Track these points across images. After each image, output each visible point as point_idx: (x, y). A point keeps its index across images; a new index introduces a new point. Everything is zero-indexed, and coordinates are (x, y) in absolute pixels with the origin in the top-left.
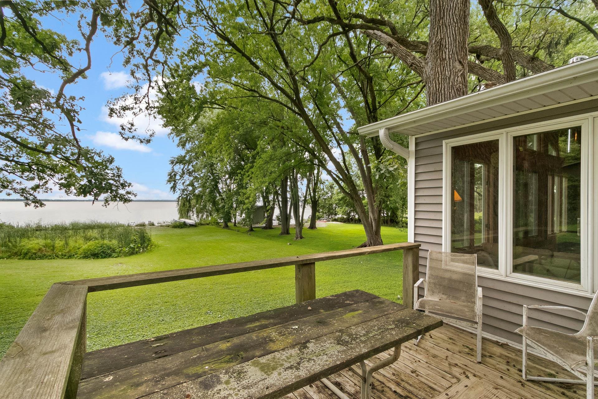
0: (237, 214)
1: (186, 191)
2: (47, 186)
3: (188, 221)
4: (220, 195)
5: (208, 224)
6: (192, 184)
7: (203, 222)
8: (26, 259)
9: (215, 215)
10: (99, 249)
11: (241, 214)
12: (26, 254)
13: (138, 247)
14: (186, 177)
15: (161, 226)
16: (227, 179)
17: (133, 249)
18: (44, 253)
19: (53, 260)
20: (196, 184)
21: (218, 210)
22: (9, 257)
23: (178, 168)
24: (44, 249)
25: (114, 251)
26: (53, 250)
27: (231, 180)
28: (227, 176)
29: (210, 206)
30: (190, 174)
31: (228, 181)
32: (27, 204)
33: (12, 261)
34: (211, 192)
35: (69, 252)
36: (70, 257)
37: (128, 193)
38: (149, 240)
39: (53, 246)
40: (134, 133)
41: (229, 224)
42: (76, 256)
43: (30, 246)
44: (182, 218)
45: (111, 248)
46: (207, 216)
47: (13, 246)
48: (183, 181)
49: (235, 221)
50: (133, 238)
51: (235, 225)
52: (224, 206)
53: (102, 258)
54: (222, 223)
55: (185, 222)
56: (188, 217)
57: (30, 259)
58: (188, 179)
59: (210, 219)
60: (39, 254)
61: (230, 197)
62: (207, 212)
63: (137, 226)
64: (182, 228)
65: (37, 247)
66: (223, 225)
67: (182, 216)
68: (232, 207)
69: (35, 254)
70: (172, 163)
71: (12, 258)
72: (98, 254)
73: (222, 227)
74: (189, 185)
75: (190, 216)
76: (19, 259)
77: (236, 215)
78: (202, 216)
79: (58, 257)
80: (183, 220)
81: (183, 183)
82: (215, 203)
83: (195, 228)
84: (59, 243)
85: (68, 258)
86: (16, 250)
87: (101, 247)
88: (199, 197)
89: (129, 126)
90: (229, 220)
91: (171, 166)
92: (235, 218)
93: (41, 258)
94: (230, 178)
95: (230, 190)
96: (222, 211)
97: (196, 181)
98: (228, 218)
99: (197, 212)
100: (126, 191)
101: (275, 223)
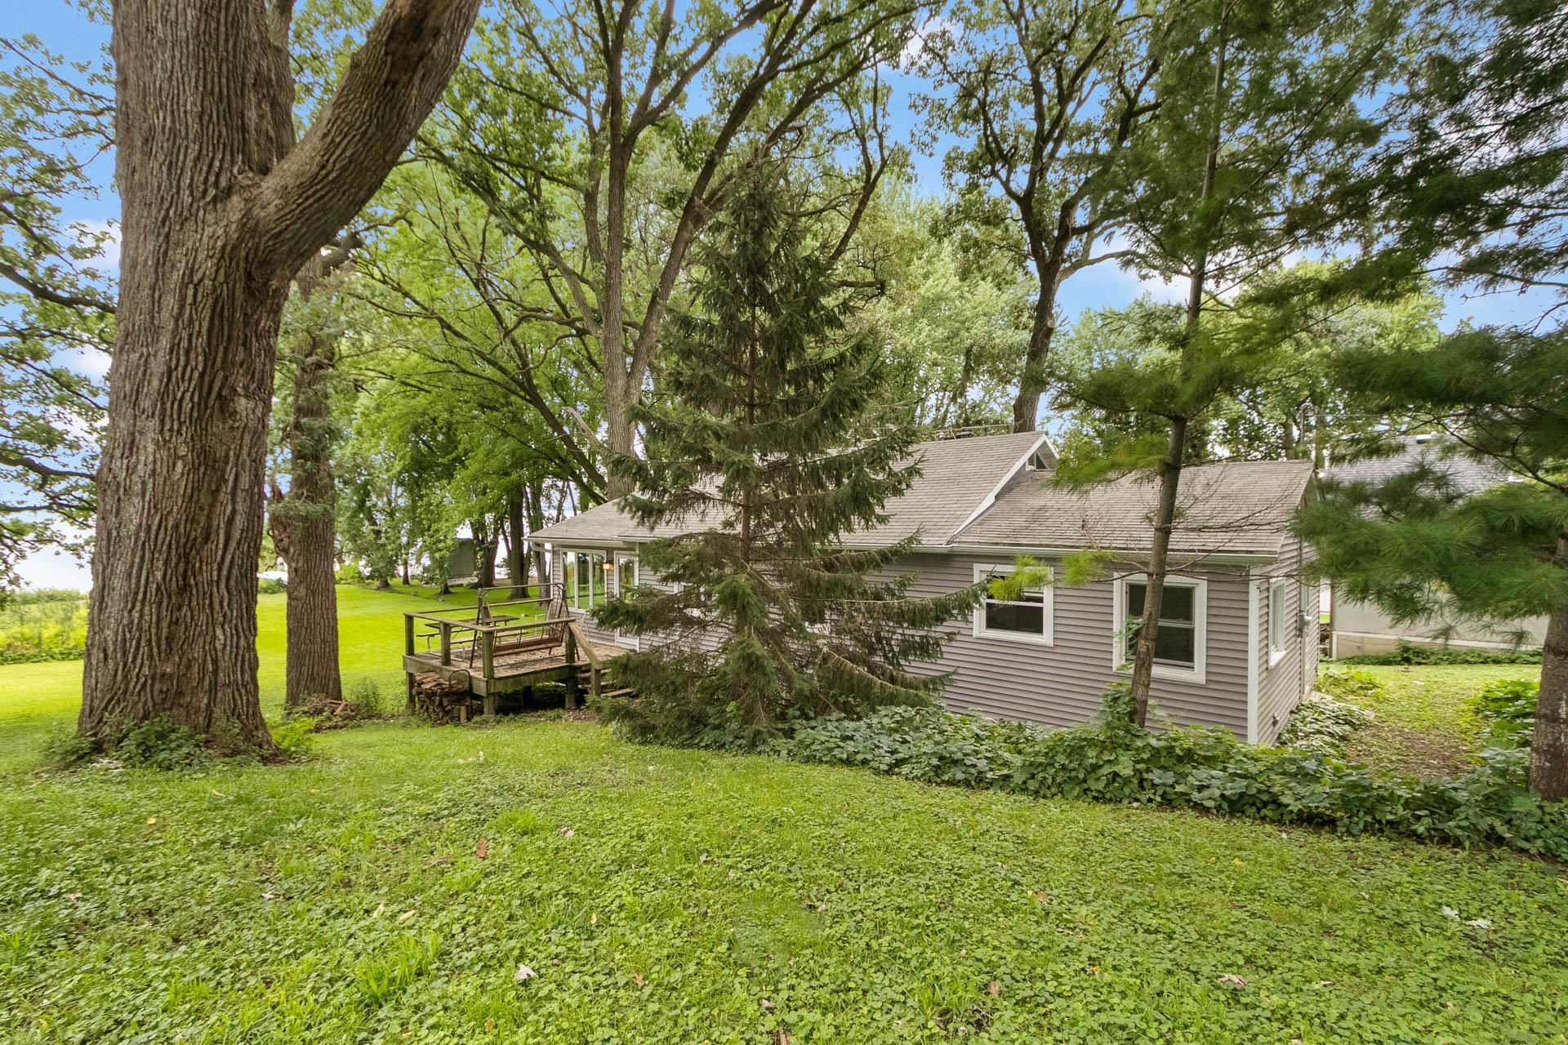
18: (20, 651)
24: (15, 644)
41: (392, 581)
49: (406, 573)
51: (406, 581)
54: (374, 579)
66: (378, 583)
73: (374, 586)
90: (393, 574)
101: (501, 573)
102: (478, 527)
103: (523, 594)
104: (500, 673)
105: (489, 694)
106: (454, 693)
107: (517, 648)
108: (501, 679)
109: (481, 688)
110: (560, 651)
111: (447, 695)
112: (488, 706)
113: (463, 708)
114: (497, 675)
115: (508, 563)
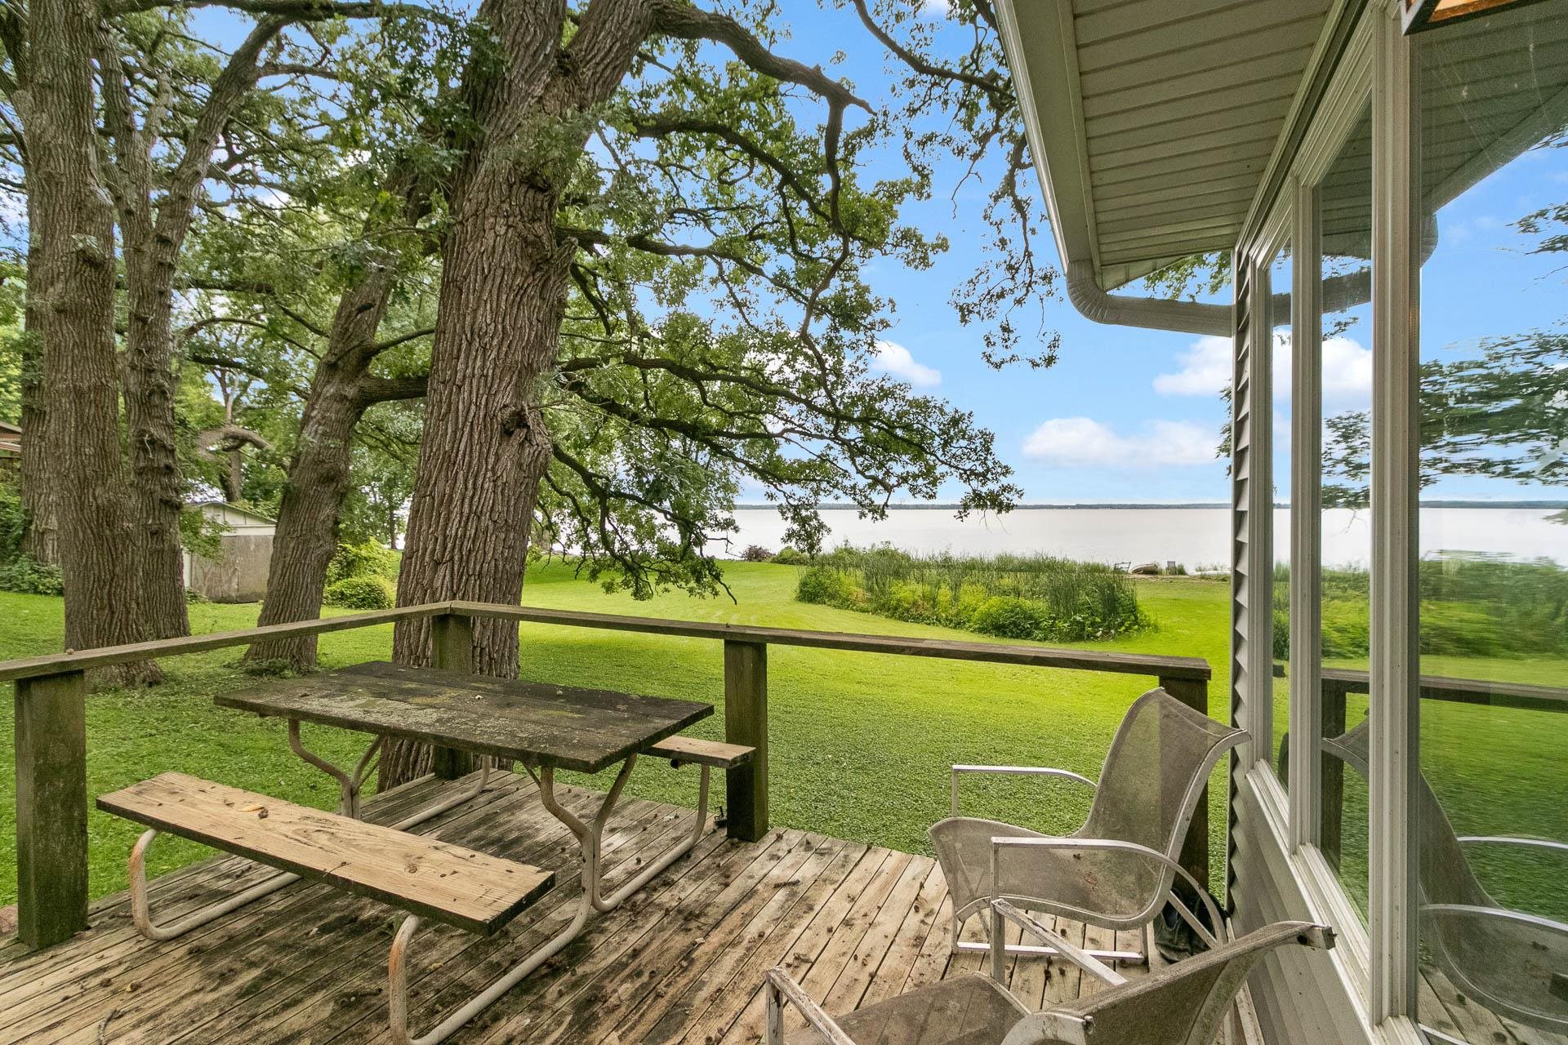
8: (897, 619)
10: (1009, 615)
12: (898, 608)
13: (1093, 624)
17: (1082, 625)
18: (921, 610)
19: (934, 628)
22: (875, 611)
25: (1037, 625)
26: (934, 607)
32: (862, 515)
35: (957, 615)
36: (959, 626)
37: (1006, 489)
38: (1132, 609)
39: (935, 600)
40: (1015, 349)
42: (967, 625)
43: (902, 595)
45: (1031, 617)
50: (1084, 598)
53: (1011, 637)
57: (902, 619)
60: (915, 611)
63: (1136, 571)
65: (910, 598)
69: (908, 610)
72: (1003, 626)
85: (955, 628)
87: (1012, 611)
93: (918, 620)
100: (1000, 484)
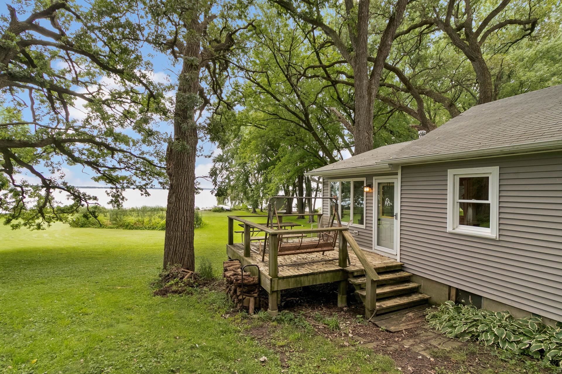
0: (264, 202)
1: (223, 183)
2: (152, 183)
3: (225, 207)
4: (250, 187)
5: (240, 210)
6: (228, 177)
7: (236, 208)
8: (128, 229)
9: (245, 202)
11: (267, 202)
12: (128, 226)
14: (224, 172)
15: (205, 210)
16: (256, 173)
18: (138, 225)
19: (143, 230)
20: (231, 178)
21: (248, 199)
22: (117, 228)
23: (219, 165)
24: (137, 223)
26: (143, 224)
27: (259, 175)
28: (256, 172)
29: (242, 195)
30: (227, 170)
31: (257, 175)
33: (119, 230)
34: (244, 184)
35: (152, 225)
36: (154, 229)
38: (201, 220)
39: (143, 221)
40: (202, 153)
41: (257, 210)
43: (129, 221)
44: (220, 204)
46: (239, 203)
47: (120, 220)
48: (222, 175)
49: (262, 207)
51: (261, 211)
52: (253, 196)
54: (251, 208)
55: (222, 208)
56: (225, 204)
57: (130, 229)
58: (225, 173)
59: (241, 205)
60: (135, 226)
61: (258, 189)
62: (239, 199)
64: (220, 212)
65: (133, 221)
66: (252, 210)
67: (219, 202)
68: (259, 196)
69: (133, 226)
70: (214, 161)
71: (119, 228)
73: (251, 212)
74: (226, 178)
75: (225, 203)
76: (123, 229)
77: (262, 202)
78: (235, 203)
79: (146, 228)
80: (221, 206)
81: (222, 177)
82: (245, 193)
83: (231, 212)
84: (146, 219)
85: (152, 230)
86: (121, 224)
88: (233, 188)
89: (200, 149)
90: (257, 207)
91: (213, 164)
92: (262, 205)
93: (136, 229)
94: (258, 173)
95: (258, 183)
96: (251, 200)
97: (231, 175)
98: (255, 205)
99: (231, 200)
101: (294, 210)
102: (287, 192)
103: (303, 217)
104: (284, 272)
105: (273, 292)
106: (245, 285)
107: (298, 249)
108: (283, 278)
109: (266, 285)
110: (334, 254)
111: (240, 286)
112: (272, 301)
113: (252, 299)
114: (281, 274)
115: (298, 206)
